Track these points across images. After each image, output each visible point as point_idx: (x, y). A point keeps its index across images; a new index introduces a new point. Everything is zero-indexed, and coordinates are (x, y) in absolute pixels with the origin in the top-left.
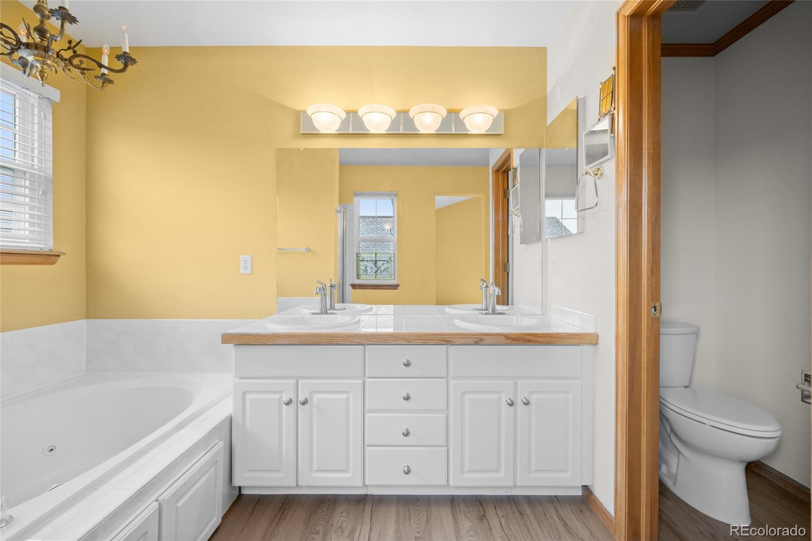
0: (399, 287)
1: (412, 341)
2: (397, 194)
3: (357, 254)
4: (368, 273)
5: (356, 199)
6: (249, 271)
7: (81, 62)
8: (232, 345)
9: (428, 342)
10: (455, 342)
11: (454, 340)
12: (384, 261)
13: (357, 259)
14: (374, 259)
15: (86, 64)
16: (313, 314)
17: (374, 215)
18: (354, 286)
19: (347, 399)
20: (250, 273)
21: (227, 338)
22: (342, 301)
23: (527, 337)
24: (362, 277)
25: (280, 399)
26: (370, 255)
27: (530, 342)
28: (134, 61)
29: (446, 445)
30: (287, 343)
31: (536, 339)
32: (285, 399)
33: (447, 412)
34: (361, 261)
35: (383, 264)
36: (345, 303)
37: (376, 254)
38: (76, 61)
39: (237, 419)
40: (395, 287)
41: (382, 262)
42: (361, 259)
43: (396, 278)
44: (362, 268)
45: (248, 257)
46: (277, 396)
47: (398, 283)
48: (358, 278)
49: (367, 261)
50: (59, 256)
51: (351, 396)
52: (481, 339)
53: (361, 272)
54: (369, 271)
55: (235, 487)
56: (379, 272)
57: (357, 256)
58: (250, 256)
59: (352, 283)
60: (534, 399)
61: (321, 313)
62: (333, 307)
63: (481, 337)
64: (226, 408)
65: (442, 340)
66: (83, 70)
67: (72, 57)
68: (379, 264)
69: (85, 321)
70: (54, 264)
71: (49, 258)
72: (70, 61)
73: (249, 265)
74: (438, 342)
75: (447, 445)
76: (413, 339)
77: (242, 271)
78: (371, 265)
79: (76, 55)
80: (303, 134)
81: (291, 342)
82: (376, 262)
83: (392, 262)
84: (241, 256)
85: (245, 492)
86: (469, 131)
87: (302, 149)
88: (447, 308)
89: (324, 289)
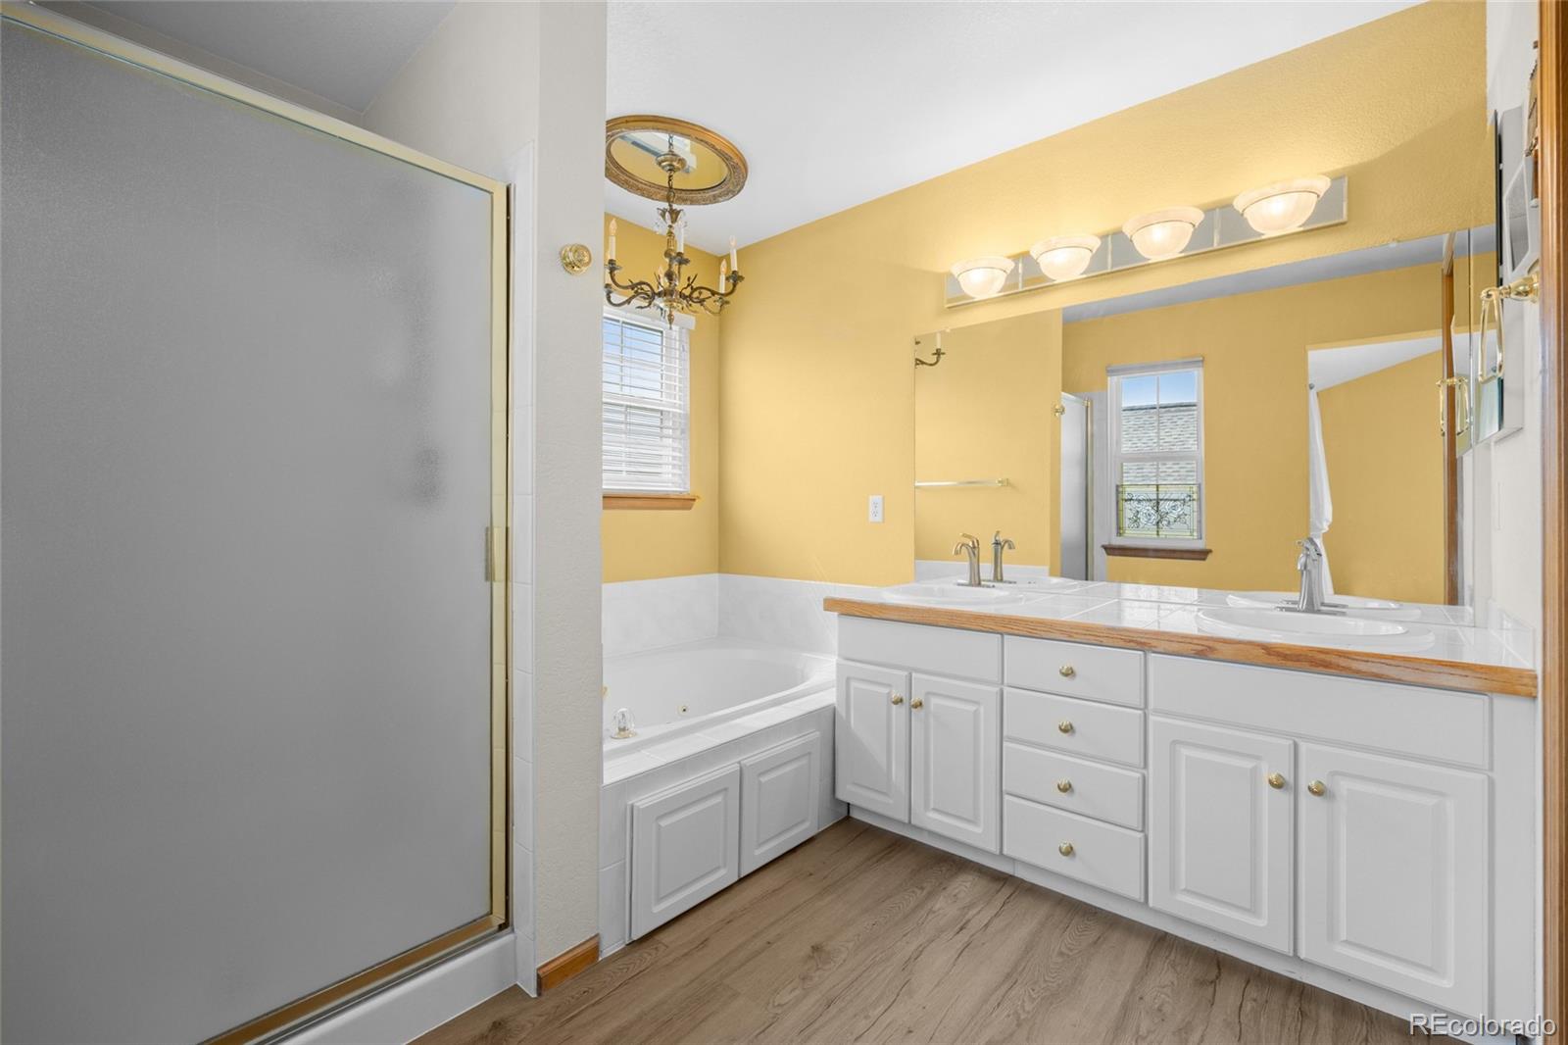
0: (1210, 556)
1: (1075, 636)
2: (1202, 361)
3: (1117, 486)
4: (1141, 526)
5: (1112, 381)
6: (879, 518)
7: (700, 293)
8: (836, 614)
9: (1105, 641)
10: (1155, 647)
11: (1154, 643)
12: (1175, 500)
13: (1117, 497)
14: (1155, 497)
15: (705, 294)
16: (959, 585)
17: (1153, 402)
18: (1111, 550)
19: (976, 713)
20: (881, 520)
21: (831, 604)
22: (1084, 577)
23: (1322, 656)
24: (1128, 532)
25: (889, 694)
26: (1145, 489)
27: (1326, 667)
28: (741, 278)
29: (1140, 829)
30: (896, 617)
31: (1343, 662)
32: (895, 695)
33: (1145, 772)
34: (1126, 500)
35: (1174, 508)
36: (1092, 580)
37: (1158, 486)
38: (696, 294)
39: (841, 711)
40: (1202, 554)
41: (1172, 503)
42: (1126, 497)
43: (1204, 536)
44: (1128, 514)
45: (878, 498)
46: (885, 691)
47: (1208, 548)
48: (1119, 534)
49: (1139, 501)
50: (694, 500)
51: (982, 710)
52: (1209, 647)
53: (1127, 523)
54: (1143, 520)
55: (840, 802)
56: (1165, 523)
57: (1118, 492)
58: (881, 497)
59: (1106, 543)
60: (1343, 787)
61: (970, 585)
62: (999, 578)
63: (1211, 644)
64: (829, 698)
65: (1130, 641)
66: (701, 302)
67: (692, 293)
68: (1165, 506)
69: (717, 575)
70: (690, 508)
71: (685, 502)
72: (690, 296)
73: (880, 509)
74: (1122, 643)
75: (1144, 829)
76: (1076, 633)
77: (871, 518)
78: (1146, 508)
79: (693, 290)
80: (949, 308)
81: (902, 618)
82: (1158, 503)
83: (1195, 503)
84: (871, 497)
85: (855, 815)
86: (1263, 234)
87: (948, 331)
88: (1230, 596)
89: (974, 547)
